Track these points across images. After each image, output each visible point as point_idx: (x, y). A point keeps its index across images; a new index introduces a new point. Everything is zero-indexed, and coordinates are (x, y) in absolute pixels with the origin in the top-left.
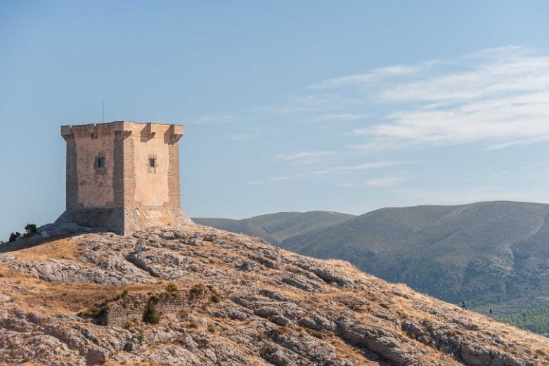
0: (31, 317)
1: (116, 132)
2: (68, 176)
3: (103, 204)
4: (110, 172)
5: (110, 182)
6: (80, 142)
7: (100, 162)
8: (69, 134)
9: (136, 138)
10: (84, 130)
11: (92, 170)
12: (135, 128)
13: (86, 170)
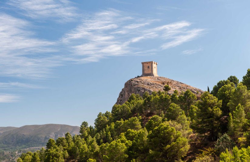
0: (155, 83)
1: (152, 63)
2: (143, 69)
3: (149, 73)
4: (150, 68)
5: (150, 70)
6: (145, 64)
7: (148, 67)
8: (143, 63)
9: (154, 64)
10: (145, 63)
11: (147, 68)
12: (153, 62)
13: (146, 68)
